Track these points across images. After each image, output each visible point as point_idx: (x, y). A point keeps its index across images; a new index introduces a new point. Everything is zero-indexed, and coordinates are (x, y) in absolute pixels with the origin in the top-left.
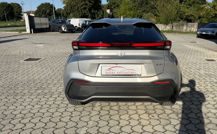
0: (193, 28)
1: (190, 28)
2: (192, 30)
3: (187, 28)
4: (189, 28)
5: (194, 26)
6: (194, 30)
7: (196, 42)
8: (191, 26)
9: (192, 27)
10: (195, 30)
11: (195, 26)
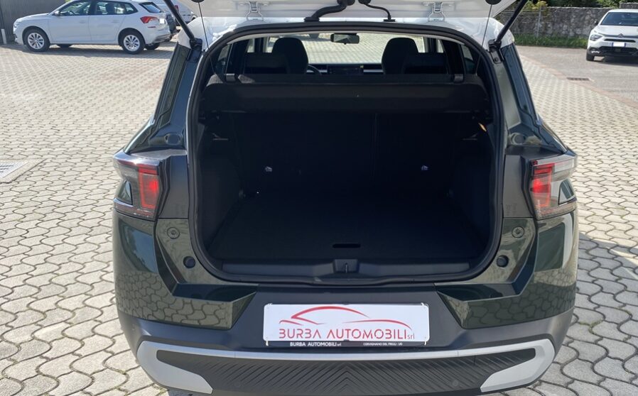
0: (565, 26)
1: (558, 26)
2: (564, 32)
3: (546, 28)
4: (553, 25)
5: (569, 20)
6: (569, 32)
7: (588, 79)
8: (559, 20)
9: (562, 21)
10: (571, 34)
11: (572, 20)
